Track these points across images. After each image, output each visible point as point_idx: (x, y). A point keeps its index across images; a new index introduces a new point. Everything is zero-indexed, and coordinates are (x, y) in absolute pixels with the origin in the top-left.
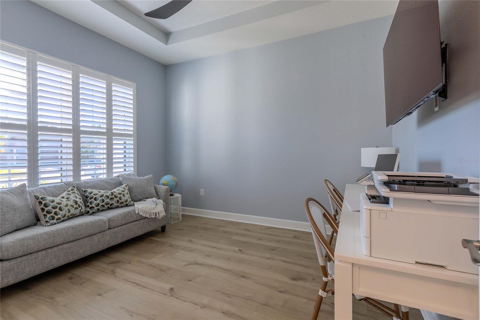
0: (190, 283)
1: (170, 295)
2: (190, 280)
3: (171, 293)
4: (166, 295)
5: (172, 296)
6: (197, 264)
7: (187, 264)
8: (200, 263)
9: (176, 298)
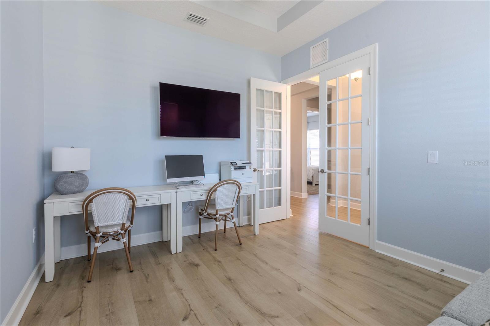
0: (280, 290)
1: (301, 285)
2: (279, 293)
3: (300, 286)
4: (305, 287)
5: (299, 284)
6: (262, 314)
7: (276, 319)
8: (258, 314)
9: (295, 281)
